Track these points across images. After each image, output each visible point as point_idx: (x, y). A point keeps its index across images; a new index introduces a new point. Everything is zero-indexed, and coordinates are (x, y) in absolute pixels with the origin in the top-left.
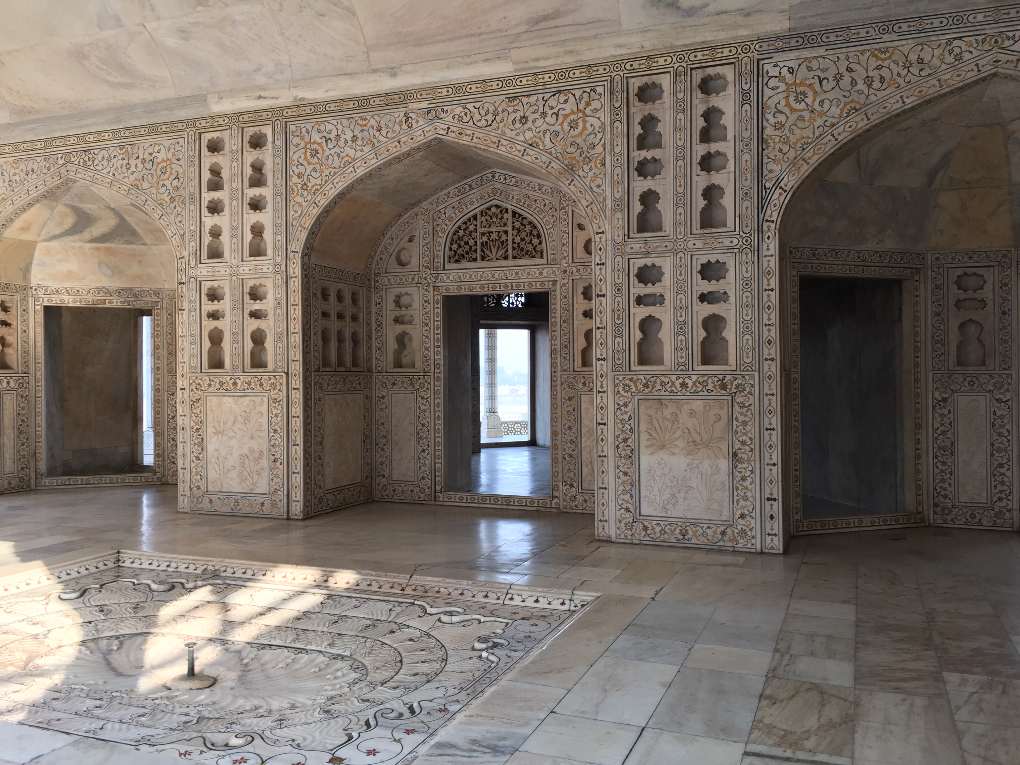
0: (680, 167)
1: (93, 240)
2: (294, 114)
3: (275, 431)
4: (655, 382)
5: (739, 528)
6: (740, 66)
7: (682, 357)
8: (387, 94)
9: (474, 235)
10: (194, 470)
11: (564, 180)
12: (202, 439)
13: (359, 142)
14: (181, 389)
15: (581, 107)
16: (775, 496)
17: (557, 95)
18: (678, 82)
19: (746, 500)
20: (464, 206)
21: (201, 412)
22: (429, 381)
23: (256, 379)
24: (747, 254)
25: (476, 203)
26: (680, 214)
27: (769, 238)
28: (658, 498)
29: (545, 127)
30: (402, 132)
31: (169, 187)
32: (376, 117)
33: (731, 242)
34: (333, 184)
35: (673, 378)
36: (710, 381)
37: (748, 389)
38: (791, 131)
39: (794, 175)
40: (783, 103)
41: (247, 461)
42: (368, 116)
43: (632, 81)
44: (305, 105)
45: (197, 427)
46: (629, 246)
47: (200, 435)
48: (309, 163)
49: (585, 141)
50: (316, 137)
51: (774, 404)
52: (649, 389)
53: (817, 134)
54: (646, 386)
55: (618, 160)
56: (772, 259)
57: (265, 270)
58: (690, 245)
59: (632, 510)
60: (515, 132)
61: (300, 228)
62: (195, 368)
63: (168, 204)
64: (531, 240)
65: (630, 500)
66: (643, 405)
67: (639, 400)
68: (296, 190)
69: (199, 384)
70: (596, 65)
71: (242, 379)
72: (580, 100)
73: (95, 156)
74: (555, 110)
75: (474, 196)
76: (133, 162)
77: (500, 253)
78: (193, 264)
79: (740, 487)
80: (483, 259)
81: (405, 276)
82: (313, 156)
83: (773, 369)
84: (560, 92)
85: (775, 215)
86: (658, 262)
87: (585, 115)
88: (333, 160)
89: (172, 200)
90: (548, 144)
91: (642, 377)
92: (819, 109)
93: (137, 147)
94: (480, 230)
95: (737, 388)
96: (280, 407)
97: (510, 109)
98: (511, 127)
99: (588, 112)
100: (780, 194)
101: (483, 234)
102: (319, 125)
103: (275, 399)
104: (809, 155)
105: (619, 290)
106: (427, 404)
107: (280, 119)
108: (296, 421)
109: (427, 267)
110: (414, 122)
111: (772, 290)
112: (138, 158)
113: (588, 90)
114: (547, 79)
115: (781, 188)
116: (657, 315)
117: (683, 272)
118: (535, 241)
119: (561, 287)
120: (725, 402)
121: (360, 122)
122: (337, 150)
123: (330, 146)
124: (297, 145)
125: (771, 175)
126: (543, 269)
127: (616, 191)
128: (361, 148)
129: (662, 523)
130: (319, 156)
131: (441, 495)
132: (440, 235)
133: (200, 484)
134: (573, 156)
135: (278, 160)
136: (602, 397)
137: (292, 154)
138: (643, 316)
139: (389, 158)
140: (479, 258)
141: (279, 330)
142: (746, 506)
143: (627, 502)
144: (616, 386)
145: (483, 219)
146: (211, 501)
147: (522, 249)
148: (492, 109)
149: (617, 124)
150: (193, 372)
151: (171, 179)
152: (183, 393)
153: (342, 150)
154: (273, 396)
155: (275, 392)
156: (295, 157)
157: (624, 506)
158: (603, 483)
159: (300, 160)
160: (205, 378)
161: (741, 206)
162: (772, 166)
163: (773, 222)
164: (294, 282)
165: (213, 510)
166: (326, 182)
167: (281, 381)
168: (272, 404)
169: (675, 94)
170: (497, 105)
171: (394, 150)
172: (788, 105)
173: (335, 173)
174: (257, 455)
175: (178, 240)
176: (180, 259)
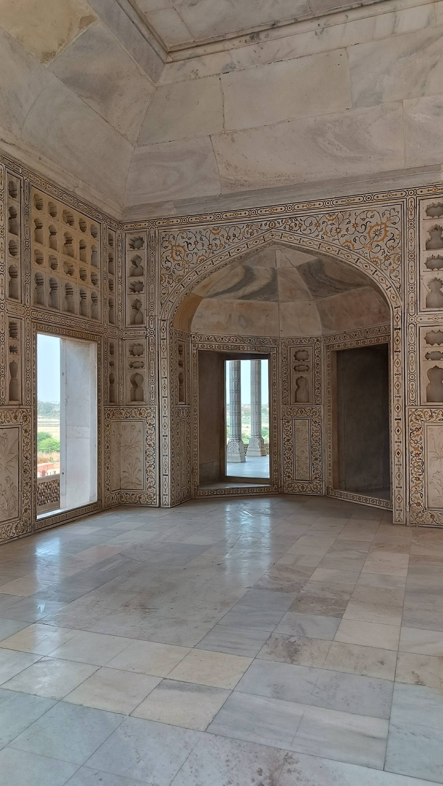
1: (243, 297)
10: (414, 489)
12: (423, 463)
14: (396, 419)
21: (421, 439)
31: (384, 247)
45: (417, 452)
47: (420, 459)
62: (415, 401)
63: (383, 261)
69: (420, 415)
73: (303, 223)
76: (344, 226)
78: (412, 312)
89: (387, 258)
93: (348, 214)
112: (349, 223)
133: (420, 501)
146: (433, 516)
150: (413, 405)
151: (386, 240)
152: (398, 423)
160: (426, 410)
165: (435, 523)
175: (393, 292)
176: (395, 308)
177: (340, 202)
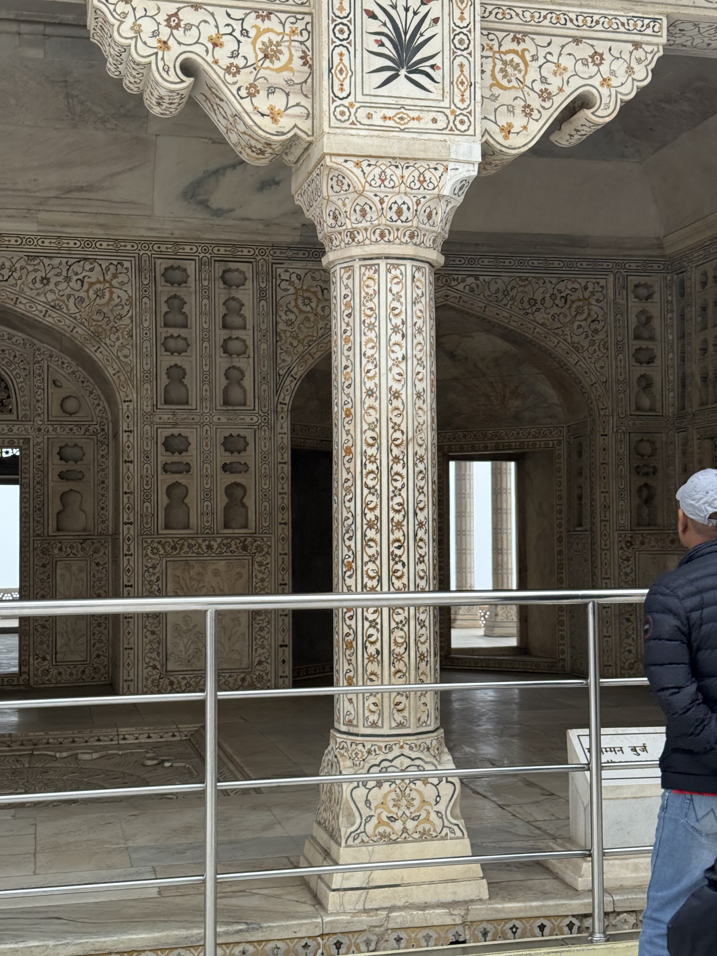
0: (206, 347)
4: (183, 545)
5: (257, 673)
6: (258, 266)
7: (208, 522)
11: (89, 346)
15: (108, 278)
16: (287, 642)
17: (82, 262)
18: (203, 271)
19: (263, 648)
24: (265, 431)
26: (206, 390)
27: (282, 418)
28: (183, 653)
29: (68, 291)
33: (252, 419)
35: (200, 541)
36: (233, 543)
37: (266, 550)
38: (299, 328)
39: (302, 366)
40: (293, 303)
43: (159, 261)
46: (158, 416)
49: (112, 310)
51: (286, 562)
52: (177, 551)
53: (320, 334)
54: (174, 548)
55: (146, 334)
56: (285, 436)
58: (215, 419)
59: (159, 667)
60: (36, 292)
65: (157, 658)
66: (170, 566)
67: (167, 561)
70: (124, 241)
72: (107, 271)
74: (81, 277)
79: (259, 637)
83: (286, 532)
84: (85, 259)
85: (287, 398)
86: (185, 432)
87: (112, 286)
90: (73, 309)
91: (170, 540)
92: (322, 313)
95: (256, 549)
97: (30, 268)
98: (31, 286)
99: (114, 282)
100: (292, 381)
104: (314, 350)
105: (147, 457)
111: (285, 463)
113: (115, 263)
114: (72, 245)
115: (292, 376)
116: (183, 481)
117: (209, 444)
118: (3, 394)
119: (34, 446)
120: (246, 562)
125: (283, 364)
127: (145, 363)
129: (187, 676)
134: (99, 323)
136: (129, 560)
138: (169, 482)
142: (263, 653)
143: (154, 660)
144: (144, 549)
148: (8, 264)
149: (146, 300)
157: (151, 664)
158: (129, 644)
161: (259, 389)
162: (284, 356)
163: (285, 404)
169: (200, 280)
170: (14, 260)
172: (297, 306)
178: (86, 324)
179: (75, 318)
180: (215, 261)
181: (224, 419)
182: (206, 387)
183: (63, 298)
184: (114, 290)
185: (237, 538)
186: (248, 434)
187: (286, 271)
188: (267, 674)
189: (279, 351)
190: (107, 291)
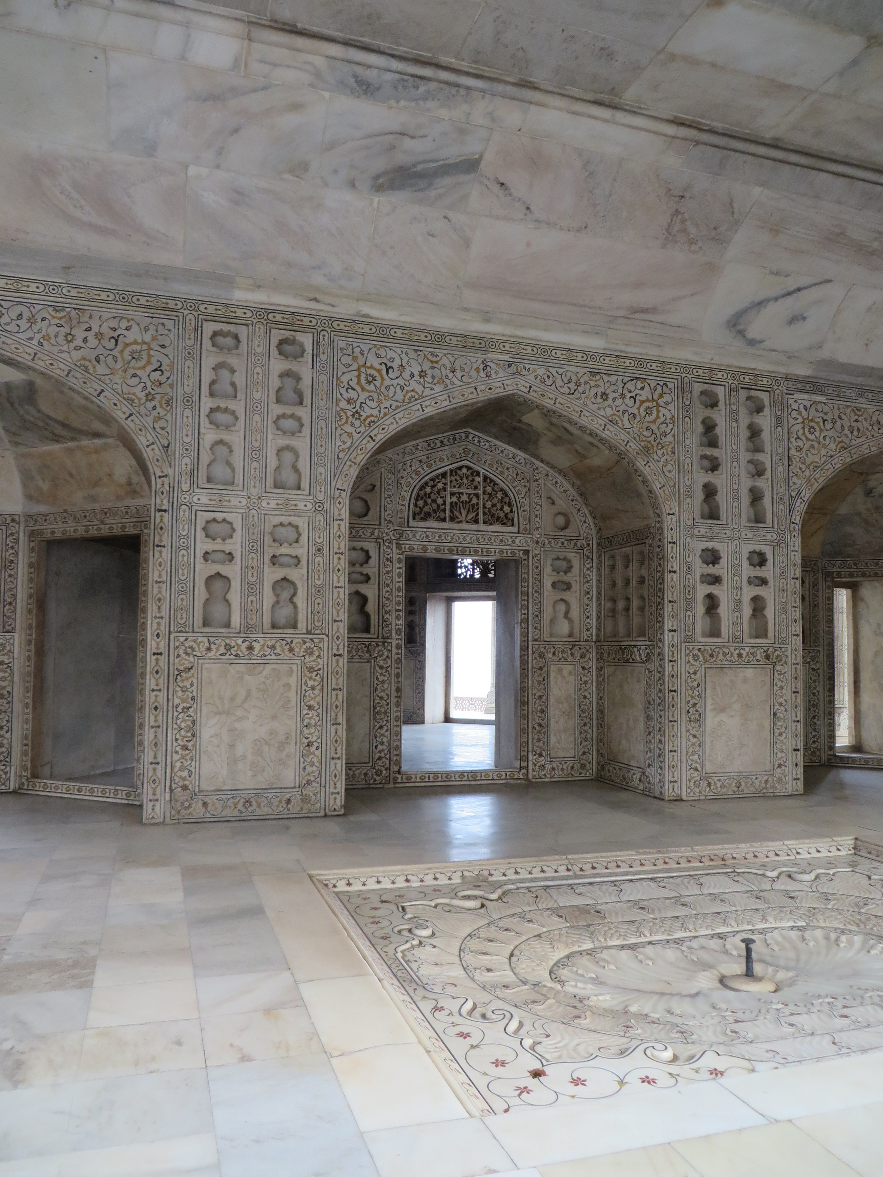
2: (347, 328)
3: (310, 707)
4: (719, 653)
5: (777, 776)
6: (774, 395)
7: (737, 631)
8: (465, 336)
9: (442, 494)
10: (178, 764)
11: (640, 460)
12: (194, 722)
13: (429, 379)
14: (154, 654)
15: (655, 397)
16: (799, 747)
17: (635, 381)
18: (731, 396)
19: (781, 752)
20: (432, 462)
21: (192, 685)
22: (389, 648)
23: (284, 643)
24: (783, 547)
25: (446, 460)
26: (736, 507)
27: (794, 536)
28: (717, 756)
29: (623, 407)
30: (479, 379)
31: (145, 379)
32: (449, 356)
33: (772, 536)
34: (394, 418)
35: (732, 649)
36: (758, 652)
37: (784, 659)
38: (806, 454)
39: (809, 489)
40: (801, 432)
41: (265, 748)
42: (440, 353)
43: (696, 385)
44: (363, 323)
45: (185, 705)
46: (697, 530)
47: (190, 716)
48: (363, 389)
49: (658, 428)
50: (373, 361)
51: (798, 672)
52: (714, 659)
54: (712, 656)
55: (688, 451)
56: (797, 554)
57: (301, 506)
58: (743, 534)
59: (699, 769)
60: (597, 406)
61: (348, 463)
62: (184, 625)
63: (143, 401)
64: (502, 507)
65: (698, 761)
66: (709, 672)
67: (705, 668)
68: (344, 417)
69: (191, 647)
70: (670, 363)
71: (262, 641)
72: (655, 391)
74: (633, 394)
75: (444, 453)
76: (79, 334)
77: (471, 516)
78: (185, 487)
79: (778, 742)
80: (452, 519)
81: (362, 528)
82: (369, 382)
83: (798, 643)
84: (637, 378)
85: (798, 518)
86: (718, 546)
87: (658, 405)
88: (395, 393)
89: (149, 397)
90: (627, 425)
91: (708, 648)
92: (823, 442)
93: (87, 314)
94: (449, 489)
95: (777, 658)
96: (318, 678)
97: (592, 383)
98: (593, 400)
99: (661, 402)
100: (801, 503)
101: (452, 494)
102: (378, 349)
103: (313, 668)
104: (818, 475)
106: (387, 674)
107: (329, 330)
108: (337, 695)
109: (389, 522)
110: (493, 372)
111: (797, 578)
112: (89, 329)
113: (661, 383)
114: (627, 364)
115: (801, 498)
117: (738, 557)
118: (507, 509)
119: (533, 558)
120: (769, 670)
121: (430, 357)
122: (400, 381)
123: (392, 375)
124: (348, 366)
125: (794, 487)
126: (516, 537)
127: (687, 478)
128: (430, 385)
129: (722, 778)
130: (378, 383)
131: (399, 776)
132: (405, 488)
133: (187, 783)
134: (648, 439)
135: (323, 378)
136: (673, 666)
137: (340, 374)
139: (464, 403)
140: (448, 518)
141: (318, 582)
142: (783, 757)
144: (687, 655)
145: (453, 478)
146: (205, 804)
147: (493, 516)
148: (574, 379)
149: (687, 419)
150: (181, 632)
151: (149, 368)
152: (157, 660)
153: (407, 383)
154: (308, 665)
155: (312, 659)
156: (345, 379)
158: (673, 746)
159: (350, 382)
160: (200, 639)
161: (778, 508)
162: (795, 479)
163: (797, 524)
164: (339, 525)
165: (208, 815)
166: (385, 414)
167: (321, 645)
168: (308, 674)
169: (730, 404)
170: (579, 375)
171: (470, 396)
172: (804, 434)
173: (397, 407)
174: (282, 738)
175: (157, 452)
176: (160, 477)
177: (74, 293)
178: (638, 439)
179: (628, 433)
180: (742, 388)
181: (750, 535)
182: (736, 504)
183: (618, 413)
184: (660, 408)
185: (761, 647)
186: (767, 550)
187: (795, 401)
188: (785, 776)
189: (791, 474)
190: (654, 409)
